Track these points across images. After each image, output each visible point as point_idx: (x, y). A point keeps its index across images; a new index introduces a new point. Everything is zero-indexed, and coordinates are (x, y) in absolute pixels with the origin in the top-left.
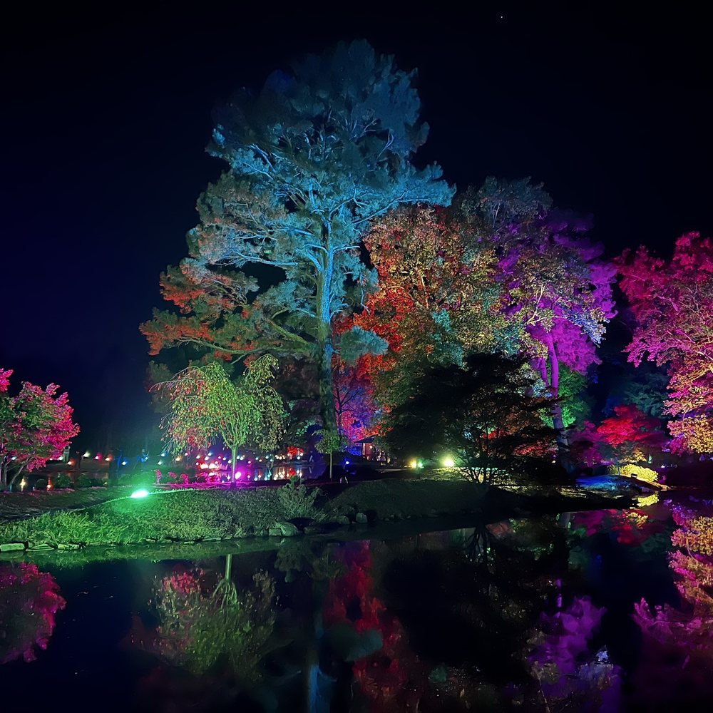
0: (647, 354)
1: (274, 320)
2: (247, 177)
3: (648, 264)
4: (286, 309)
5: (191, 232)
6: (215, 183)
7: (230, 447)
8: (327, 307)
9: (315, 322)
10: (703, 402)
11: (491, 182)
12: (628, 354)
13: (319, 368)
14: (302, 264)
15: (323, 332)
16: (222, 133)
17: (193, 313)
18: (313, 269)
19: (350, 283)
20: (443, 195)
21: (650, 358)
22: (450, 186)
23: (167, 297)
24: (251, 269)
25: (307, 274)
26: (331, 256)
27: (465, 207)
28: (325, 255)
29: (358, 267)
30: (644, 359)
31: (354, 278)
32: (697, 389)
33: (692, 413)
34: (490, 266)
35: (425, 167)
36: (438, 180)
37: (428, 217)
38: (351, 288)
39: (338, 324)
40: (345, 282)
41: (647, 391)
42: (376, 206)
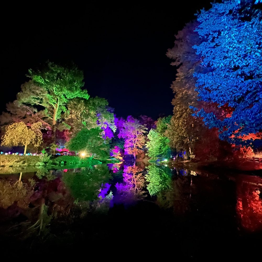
0: (122, 136)
1: (41, 119)
2: (37, 83)
3: (122, 120)
4: (45, 116)
5: (19, 93)
6: (28, 82)
7: (25, 145)
8: (56, 117)
9: (52, 120)
10: (130, 145)
11: (97, 97)
12: (118, 136)
13: (52, 131)
14: (50, 106)
15: (54, 123)
16: (31, 71)
17: (16, 115)
18: (53, 108)
19: (63, 113)
20: (87, 97)
21: (122, 137)
22: (89, 95)
23: (8, 110)
24: (35, 106)
25: (51, 109)
26: (58, 105)
27: (91, 102)
28: (57, 105)
29: (65, 109)
30: (121, 137)
31: (64, 111)
32: (130, 143)
33: (128, 147)
34: (95, 114)
35: (84, 90)
36: (86, 93)
37: (83, 102)
38: (62, 114)
39: (58, 122)
40: (61, 112)
41: (120, 144)
42: (71, 96)
